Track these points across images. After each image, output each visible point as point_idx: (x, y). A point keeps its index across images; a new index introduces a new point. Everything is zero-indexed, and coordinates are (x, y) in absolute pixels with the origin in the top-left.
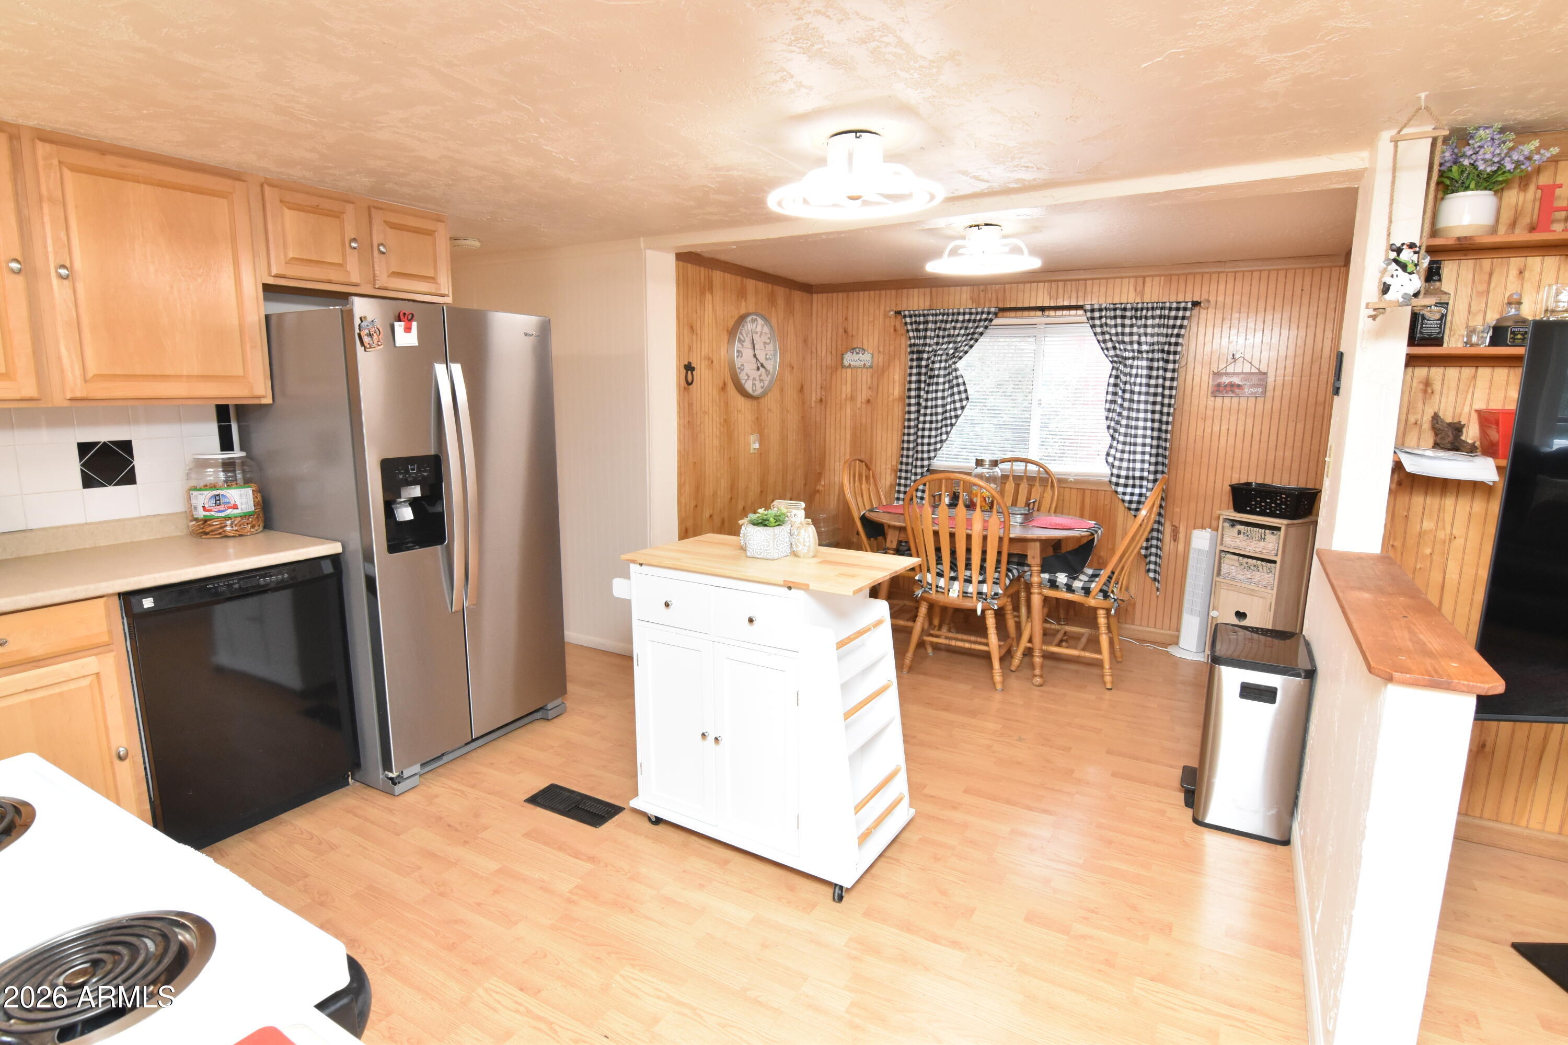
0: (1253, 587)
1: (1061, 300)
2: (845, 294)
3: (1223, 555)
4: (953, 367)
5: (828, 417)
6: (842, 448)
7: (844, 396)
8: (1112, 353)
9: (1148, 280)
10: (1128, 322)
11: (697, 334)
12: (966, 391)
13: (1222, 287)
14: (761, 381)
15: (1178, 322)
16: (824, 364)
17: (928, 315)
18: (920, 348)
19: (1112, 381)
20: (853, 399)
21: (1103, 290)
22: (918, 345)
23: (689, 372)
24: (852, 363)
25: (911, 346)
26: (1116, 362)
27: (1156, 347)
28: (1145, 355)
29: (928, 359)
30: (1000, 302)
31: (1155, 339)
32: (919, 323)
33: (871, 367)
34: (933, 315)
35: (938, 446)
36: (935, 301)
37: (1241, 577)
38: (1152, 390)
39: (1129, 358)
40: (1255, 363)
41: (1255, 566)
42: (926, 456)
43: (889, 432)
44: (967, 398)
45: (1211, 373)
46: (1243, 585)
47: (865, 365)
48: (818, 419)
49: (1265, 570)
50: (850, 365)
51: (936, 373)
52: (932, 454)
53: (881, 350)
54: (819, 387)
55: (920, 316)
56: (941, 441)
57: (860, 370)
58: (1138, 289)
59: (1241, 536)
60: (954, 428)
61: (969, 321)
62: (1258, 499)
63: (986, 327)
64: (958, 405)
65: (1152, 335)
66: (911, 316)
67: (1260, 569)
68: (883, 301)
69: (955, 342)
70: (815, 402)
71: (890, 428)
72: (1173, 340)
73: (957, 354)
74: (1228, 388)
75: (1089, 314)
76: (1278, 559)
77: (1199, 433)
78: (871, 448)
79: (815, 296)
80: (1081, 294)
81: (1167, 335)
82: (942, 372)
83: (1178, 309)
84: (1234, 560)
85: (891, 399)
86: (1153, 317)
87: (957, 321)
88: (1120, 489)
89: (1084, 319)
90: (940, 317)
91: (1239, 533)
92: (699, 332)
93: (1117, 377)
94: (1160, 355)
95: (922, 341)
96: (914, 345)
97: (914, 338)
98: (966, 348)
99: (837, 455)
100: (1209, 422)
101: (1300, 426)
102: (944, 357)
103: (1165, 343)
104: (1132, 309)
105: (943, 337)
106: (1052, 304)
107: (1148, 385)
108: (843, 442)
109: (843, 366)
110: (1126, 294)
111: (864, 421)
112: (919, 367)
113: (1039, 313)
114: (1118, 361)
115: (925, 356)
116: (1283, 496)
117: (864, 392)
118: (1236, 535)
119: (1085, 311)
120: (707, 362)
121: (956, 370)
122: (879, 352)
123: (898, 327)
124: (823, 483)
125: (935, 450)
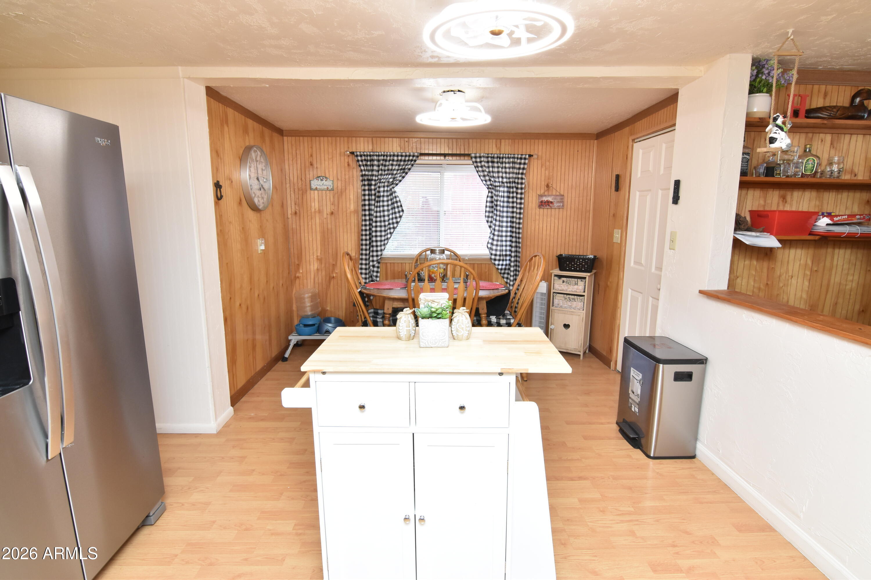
0: (572, 310)
1: (455, 150)
2: (309, 138)
3: (555, 295)
4: (393, 190)
5: (302, 224)
6: (315, 246)
7: (313, 210)
8: (489, 183)
9: (503, 141)
10: (496, 165)
11: (221, 159)
12: (401, 206)
13: (540, 147)
14: (263, 198)
15: (522, 166)
16: (296, 187)
17: (373, 155)
18: (369, 178)
19: (489, 199)
20: (320, 211)
21: (479, 145)
22: (367, 175)
23: (218, 189)
24: (318, 187)
25: (362, 176)
26: (490, 188)
27: (511, 180)
28: (506, 185)
29: (375, 185)
30: (418, 149)
31: (511, 175)
32: (367, 161)
33: (333, 190)
34: (376, 156)
35: (386, 242)
36: (375, 146)
37: (566, 305)
38: (511, 205)
39: (497, 186)
40: (558, 190)
41: (573, 299)
42: (379, 248)
43: (349, 234)
44: (403, 211)
45: (537, 195)
46: (567, 310)
47: (328, 188)
48: (294, 226)
49: (579, 301)
50: (316, 188)
51: (382, 194)
52: (383, 248)
53: (340, 178)
54: (293, 203)
55: (367, 156)
56: (388, 239)
57: (324, 192)
58: (498, 146)
59: (565, 283)
60: (396, 230)
61: (401, 161)
62: (568, 263)
63: (412, 165)
64: (398, 215)
65: (509, 173)
66: (361, 156)
67: (576, 300)
68: (338, 145)
69: (392, 174)
70: (291, 214)
71: (349, 231)
72: (520, 176)
73: (395, 182)
74: (547, 204)
75: (474, 160)
76: (585, 294)
77: (533, 228)
78: (336, 244)
79: (285, 138)
80: (466, 147)
81: (516, 174)
82: (386, 194)
83: (521, 159)
84: (562, 297)
85: (348, 211)
86: (509, 163)
87: (393, 160)
88: (497, 262)
89: (471, 162)
90: (382, 158)
91: (563, 282)
92: (222, 157)
93: (492, 197)
94: (514, 185)
95: (370, 173)
96: (365, 175)
97: (365, 170)
98: (400, 178)
99: (311, 252)
100: (537, 222)
101: (579, 223)
102: (386, 184)
103: (516, 178)
104: (497, 157)
105: (385, 171)
106: (450, 152)
107: (508, 202)
108: (314, 242)
109: (311, 189)
110: (491, 148)
111: (329, 226)
112: (370, 190)
113: (442, 158)
114: (491, 188)
115: (373, 183)
116: (581, 260)
117: (329, 208)
118: (562, 283)
119: (472, 158)
120: (229, 181)
121: (395, 192)
122: (338, 179)
123: (351, 163)
124: (301, 271)
125: (384, 245)
